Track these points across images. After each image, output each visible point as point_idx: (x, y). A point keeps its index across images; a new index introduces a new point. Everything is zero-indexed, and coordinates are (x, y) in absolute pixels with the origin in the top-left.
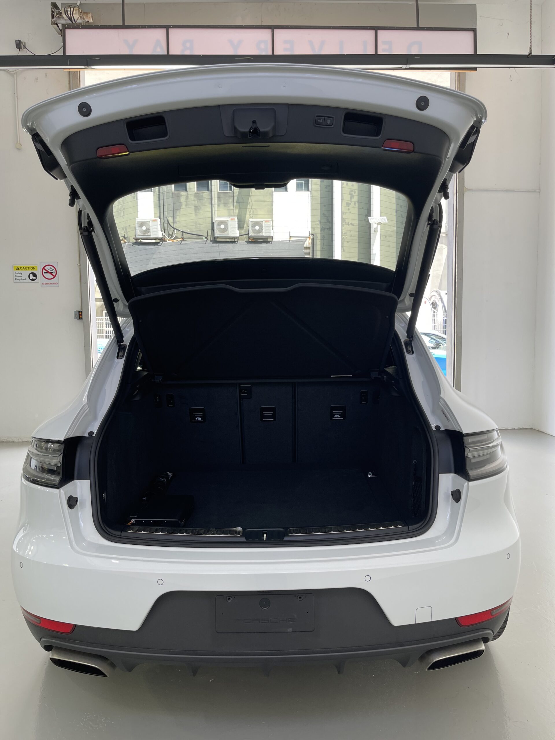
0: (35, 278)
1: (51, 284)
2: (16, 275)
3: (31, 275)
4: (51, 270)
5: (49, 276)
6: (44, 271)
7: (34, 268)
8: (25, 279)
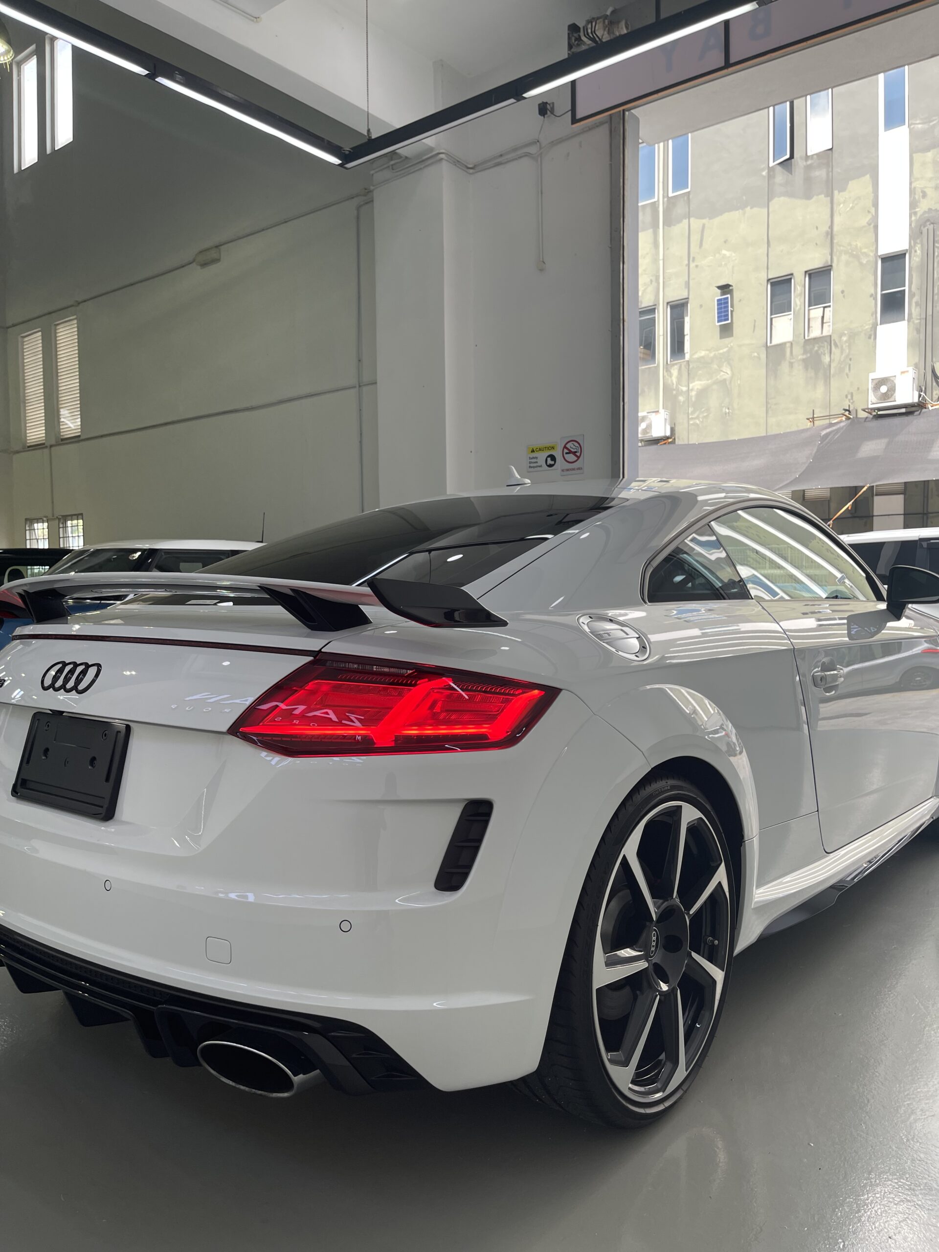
0: (553, 462)
1: (573, 469)
2: (531, 460)
3: (549, 459)
4: (574, 447)
5: (571, 458)
6: (566, 451)
7: (553, 448)
8: (541, 466)
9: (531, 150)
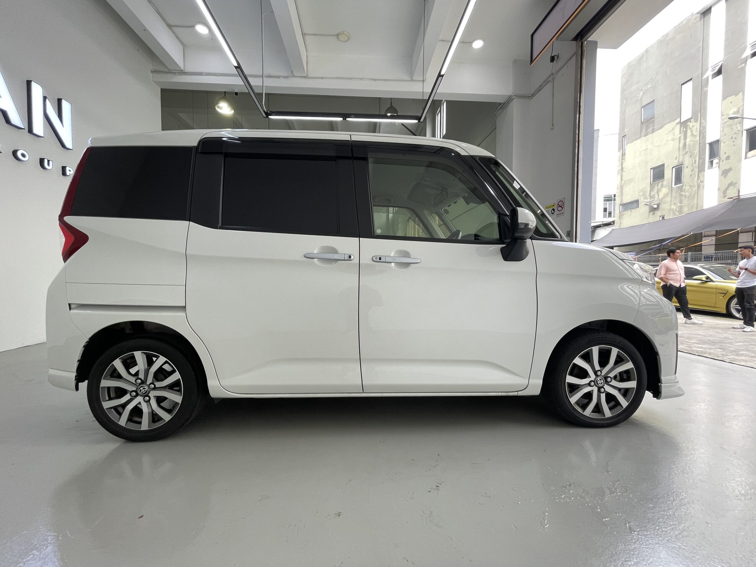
0: (554, 212)
1: (561, 214)
3: (552, 210)
4: (561, 204)
5: (560, 209)
6: (558, 206)
7: (554, 206)
8: (550, 214)
9: (550, 79)
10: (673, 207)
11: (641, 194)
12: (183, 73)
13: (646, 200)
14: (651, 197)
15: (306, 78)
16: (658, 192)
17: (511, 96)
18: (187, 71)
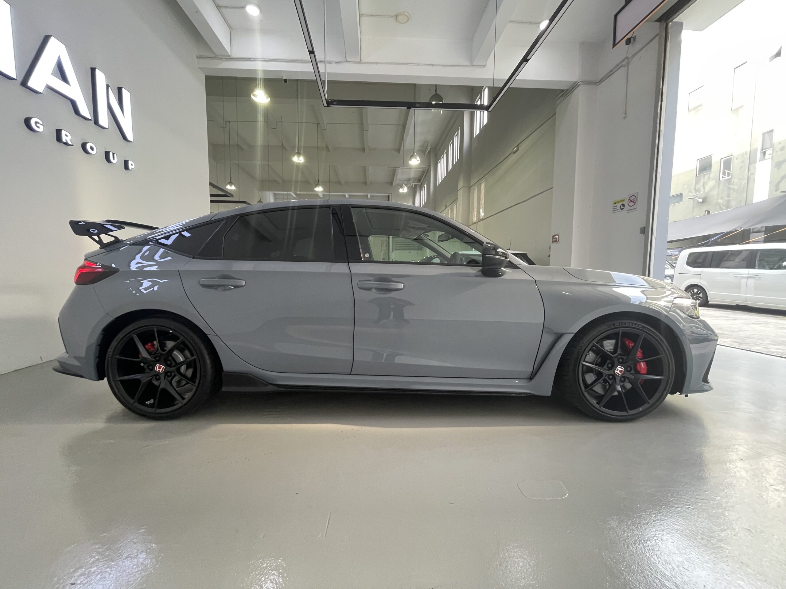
2: (615, 207)
3: (622, 206)
5: (632, 204)
6: (629, 201)
7: (624, 200)
8: (618, 210)
9: (624, 63)
10: (720, 201)
11: (685, 187)
12: (229, 58)
13: (690, 194)
14: (697, 190)
15: (359, 64)
16: (704, 186)
17: (576, 82)
18: (234, 56)
